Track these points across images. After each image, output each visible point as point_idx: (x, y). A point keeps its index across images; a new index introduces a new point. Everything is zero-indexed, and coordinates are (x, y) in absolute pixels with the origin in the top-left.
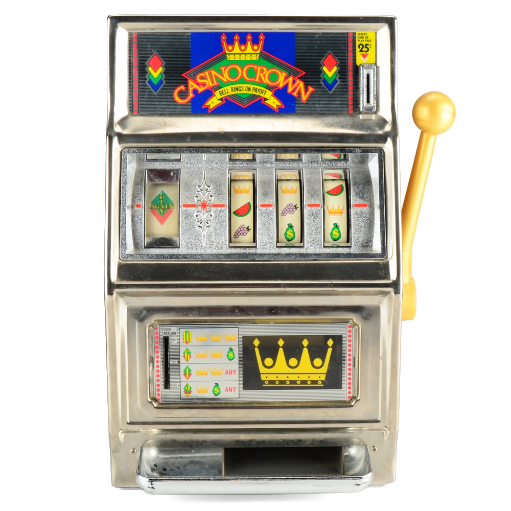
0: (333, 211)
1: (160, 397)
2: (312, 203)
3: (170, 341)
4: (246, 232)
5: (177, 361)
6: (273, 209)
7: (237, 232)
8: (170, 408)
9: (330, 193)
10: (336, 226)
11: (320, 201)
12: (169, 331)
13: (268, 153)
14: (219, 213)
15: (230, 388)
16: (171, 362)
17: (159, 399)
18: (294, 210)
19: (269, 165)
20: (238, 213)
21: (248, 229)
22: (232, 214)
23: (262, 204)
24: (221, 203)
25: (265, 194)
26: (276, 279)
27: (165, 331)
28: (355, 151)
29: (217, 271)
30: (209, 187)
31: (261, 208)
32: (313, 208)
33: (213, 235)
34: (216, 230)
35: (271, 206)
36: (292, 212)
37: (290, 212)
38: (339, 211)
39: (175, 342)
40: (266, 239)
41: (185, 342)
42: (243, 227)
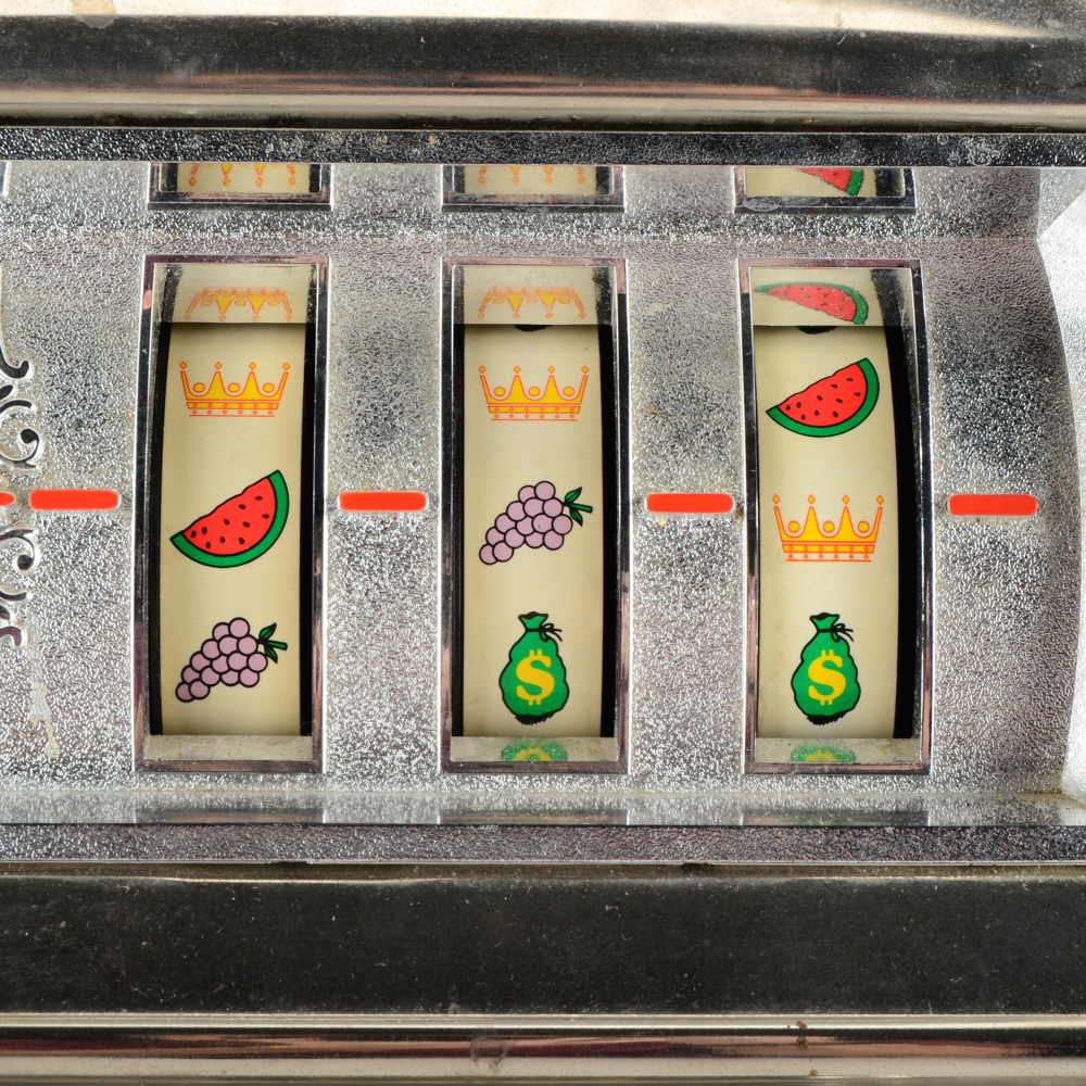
0: (812, 535)
2: (680, 486)
4: (257, 662)
6: (428, 523)
7: (200, 662)
9: (795, 413)
10: (831, 629)
11: (732, 472)
13: (400, 158)
14: (80, 546)
18: (562, 524)
19: (410, 234)
20: (200, 542)
21: (268, 643)
22: (166, 547)
23: (360, 488)
24: (89, 484)
25: (379, 426)
26: (437, 1003)
28: (964, 153)
29: (47, 939)
30: (19, 373)
31: (352, 516)
32: (686, 518)
33: (38, 691)
34: (54, 655)
35: (413, 502)
36: (552, 539)
37: (535, 539)
38: (846, 535)
40: (379, 717)
42: (238, 629)
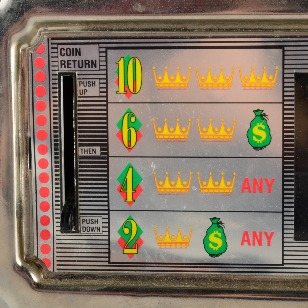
1: (49, 256)
3: (80, 88)
5: (98, 149)
8: (77, 290)
12: (77, 58)
15: (255, 234)
16: (81, 151)
17: (48, 260)
27: (66, 58)
39: (94, 91)
41: (122, 90)
